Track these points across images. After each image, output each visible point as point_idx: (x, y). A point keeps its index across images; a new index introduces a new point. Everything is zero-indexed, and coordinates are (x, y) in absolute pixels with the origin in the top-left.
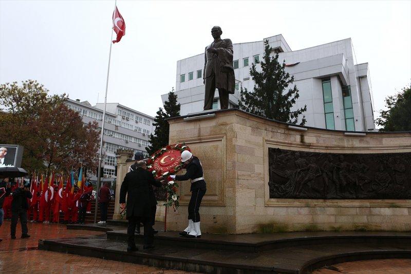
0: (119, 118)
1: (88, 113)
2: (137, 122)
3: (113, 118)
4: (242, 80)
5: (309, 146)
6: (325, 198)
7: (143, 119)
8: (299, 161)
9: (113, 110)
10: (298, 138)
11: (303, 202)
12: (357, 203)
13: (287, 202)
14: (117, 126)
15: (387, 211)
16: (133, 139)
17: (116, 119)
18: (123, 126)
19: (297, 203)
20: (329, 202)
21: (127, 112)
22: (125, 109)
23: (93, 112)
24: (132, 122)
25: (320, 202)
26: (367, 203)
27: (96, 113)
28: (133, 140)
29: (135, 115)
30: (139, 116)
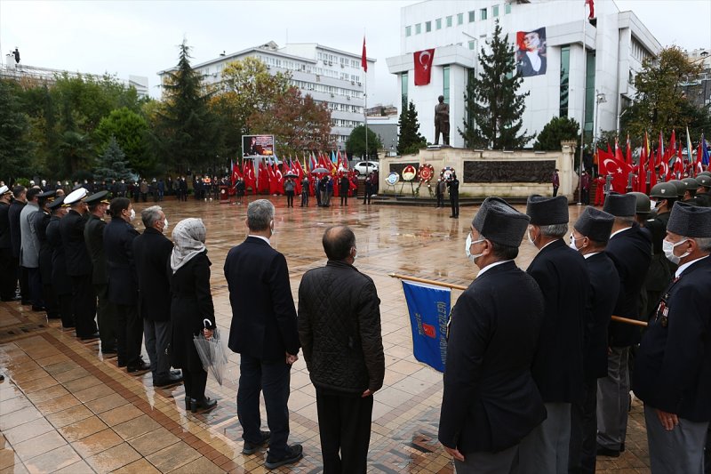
0: (320, 64)
1: (282, 63)
2: (342, 67)
3: (311, 65)
4: (478, 37)
5: (485, 158)
6: (490, 182)
7: (350, 62)
8: (479, 166)
9: (311, 54)
10: (479, 155)
11: (480, 184)
12: (506, 184)
13: (472, 184)
14: (318, 76)
15: (518, 188)
16: (339, 90)
17: (316, 66)
18: (325, 74)
19: (476, 184)
20: (492, 184)
21: (329, 54)
22: (326, 50)
23: (289, 61)
24: (336, 67)
25: (488, 184)
26: (510, 184)
27: (292, 61)
28: (339, 92)
29: (339, 57)
30: (344, 57)
